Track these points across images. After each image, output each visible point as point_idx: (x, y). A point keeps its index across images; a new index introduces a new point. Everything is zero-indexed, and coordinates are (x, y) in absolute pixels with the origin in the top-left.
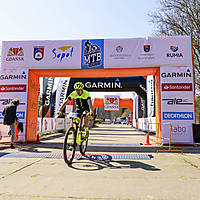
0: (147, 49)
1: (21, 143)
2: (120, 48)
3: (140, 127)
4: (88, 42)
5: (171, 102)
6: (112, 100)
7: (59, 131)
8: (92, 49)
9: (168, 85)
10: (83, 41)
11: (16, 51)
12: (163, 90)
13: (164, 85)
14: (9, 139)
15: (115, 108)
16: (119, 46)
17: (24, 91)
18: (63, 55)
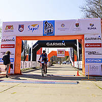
0: (77, 25)
1: (11, 75)
2: (63, 25)
3: (75, 66)
4: (46, 22)
5: (90, 53)
6: (61, 52)
7: (33, 68)
8: (48, 25)
9: (89, 44)
10: (44, 21)
11: (9, 27)
12: (86, 47)
13: (86, 44)
14: (5, 73)
15: (62, 56)
17: (14, 47)
18: (34, 29)
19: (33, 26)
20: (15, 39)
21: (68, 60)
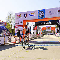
3: (58, 36)
6: (48, 28)
7: (33, 38)
10: (38, 10)
11: (19, 16)
15: (49, 30)
16: (50, 11)
17: (22, 27)
18: (33, 15)
19: (32, 14)
20: (23, 22)
21: (52, 32)
